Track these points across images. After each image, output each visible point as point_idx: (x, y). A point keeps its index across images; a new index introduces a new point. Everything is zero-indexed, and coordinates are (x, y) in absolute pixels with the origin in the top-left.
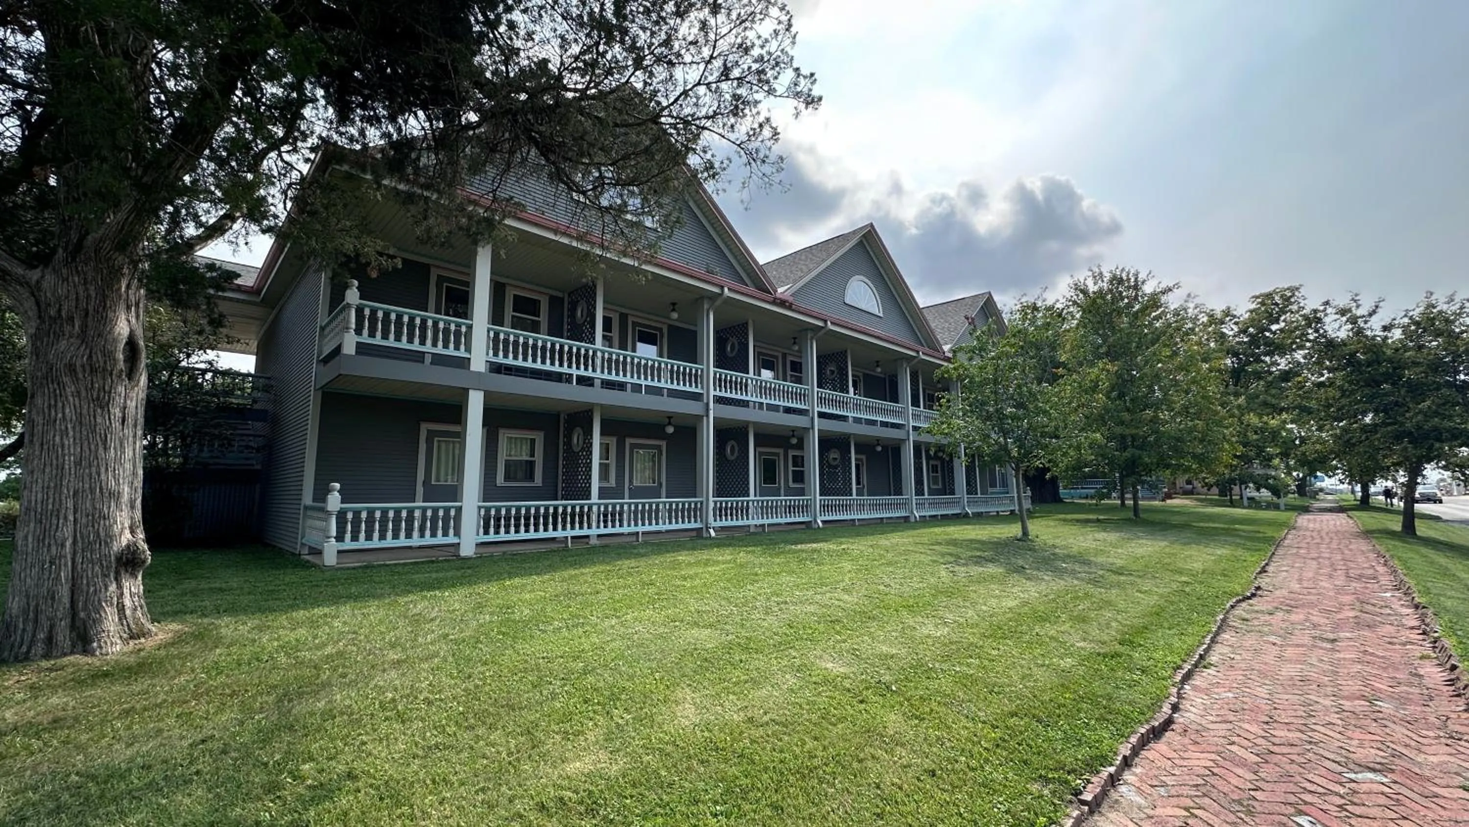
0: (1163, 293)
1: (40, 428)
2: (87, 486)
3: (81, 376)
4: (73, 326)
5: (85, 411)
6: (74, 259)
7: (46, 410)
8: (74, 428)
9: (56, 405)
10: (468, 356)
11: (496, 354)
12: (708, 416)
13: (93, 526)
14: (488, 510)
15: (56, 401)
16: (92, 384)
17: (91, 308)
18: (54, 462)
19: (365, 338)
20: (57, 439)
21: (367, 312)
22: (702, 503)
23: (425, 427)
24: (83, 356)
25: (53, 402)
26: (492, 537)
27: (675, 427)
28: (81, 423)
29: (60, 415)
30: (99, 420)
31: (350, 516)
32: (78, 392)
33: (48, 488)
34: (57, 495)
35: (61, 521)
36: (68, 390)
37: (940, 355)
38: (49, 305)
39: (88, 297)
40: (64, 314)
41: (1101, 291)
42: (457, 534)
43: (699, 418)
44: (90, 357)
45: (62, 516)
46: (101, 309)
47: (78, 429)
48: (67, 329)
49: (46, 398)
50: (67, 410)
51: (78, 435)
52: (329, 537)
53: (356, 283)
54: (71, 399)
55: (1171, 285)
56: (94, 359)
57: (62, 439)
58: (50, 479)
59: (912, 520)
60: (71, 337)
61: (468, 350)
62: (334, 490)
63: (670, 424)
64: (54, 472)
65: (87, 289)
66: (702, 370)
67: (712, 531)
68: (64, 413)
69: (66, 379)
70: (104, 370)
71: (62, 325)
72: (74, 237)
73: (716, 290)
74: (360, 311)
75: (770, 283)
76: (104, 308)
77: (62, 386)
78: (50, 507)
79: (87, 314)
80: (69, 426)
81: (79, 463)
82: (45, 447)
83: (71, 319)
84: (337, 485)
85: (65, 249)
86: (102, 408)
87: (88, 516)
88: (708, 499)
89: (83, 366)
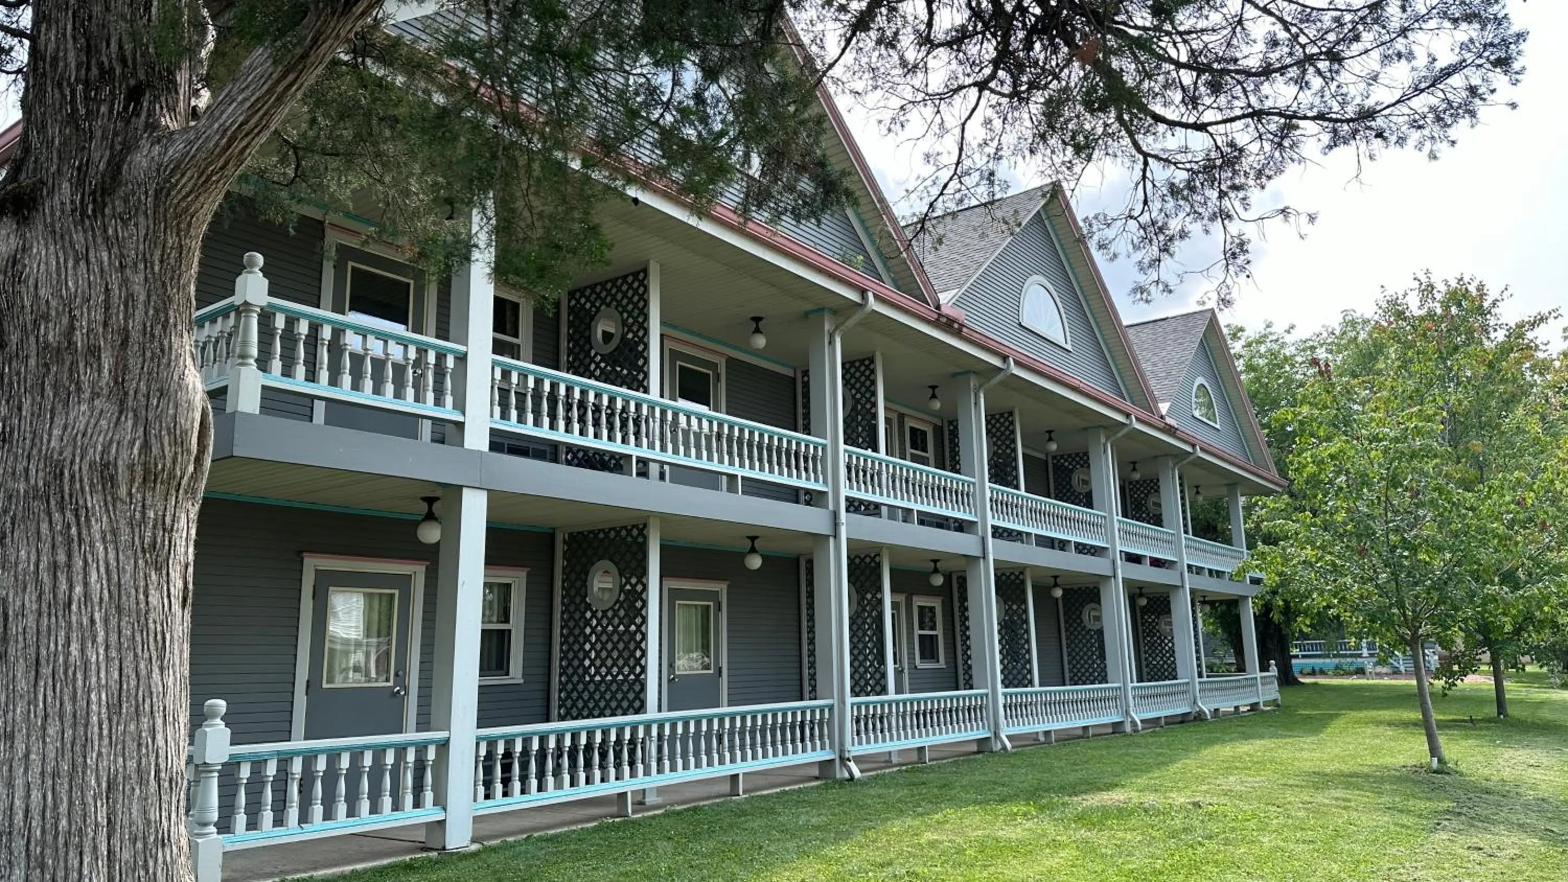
0: (1533, 324)
1: (31, 621)
2: (132, 764)
3: (123, 491)
4: (100, 371)
5: (127, 578)
6: (99, 209)
7: (45, 577)
8: (106, 621)
9: (69, 566)
10: (460, 418)
11: (505, 416)
12: (836, 536)
13: (146, 867)
14: (492, 743)
15: (69, 556)
16: (143, 513)
17: (135, 326)
18: (68, 707)
19: (275, 379)
20: (74, 648)
21: (280, 322)
22: (831, 708)
23: (312, 564)
24: (132, 443)
25: (62, 558)
26: (500, 804)
27: (764, 558)
28: (119, 609)
29: (78, 589)
30: (154, 600)
31: (245, 772)
32: (114, 532)
33: (55, 775)
34: (76, 794)
35: (86, 860)
36: (96, 527)
37: (1155, 420)
38: (46, 317)
39: (130, 298)
40: (79, 339)
41: (1431, 315)
42: (440, 801)
43: (819, 539)
44: (146, 446)
45: (87, 850)
46: (158, 330)
47: (114, 622)
48: (86, 376)
49: (46, 548)
50: (94, 577)
51: (114, 638)
52: (206, 825)
53: (260, 259)
54: (99, 546)
55: (1545, 311)
56: (155, 450)
57: (83, 651)
58: (60, 752)
59: (1128, 728)
60: (95, 395)
61: (460, 405)
62: (214, 716)
63: (753, 550)
64: (69, 733)
65: (125, 282)
66: (824, 448)
67: (852, 765)
68: (86, 584)
69: (94, 501)
70: (172, 476)
71: (74, 365)
72: (100, 158)
73: (853, 296)
74: (266, 317)
75: (927, 283)
76: (165, 327)
77: (82, 515)
78: (64, 822)
79: (125, 343)
80: (97, 616)
81: (114, 708)
82: (46, 671)
83: (94, 352)
84: (221, 705)
85: (79, 183)
86: (158, 569)
87: (134, 841)
88: (842, 702)
89: (131, 467)
